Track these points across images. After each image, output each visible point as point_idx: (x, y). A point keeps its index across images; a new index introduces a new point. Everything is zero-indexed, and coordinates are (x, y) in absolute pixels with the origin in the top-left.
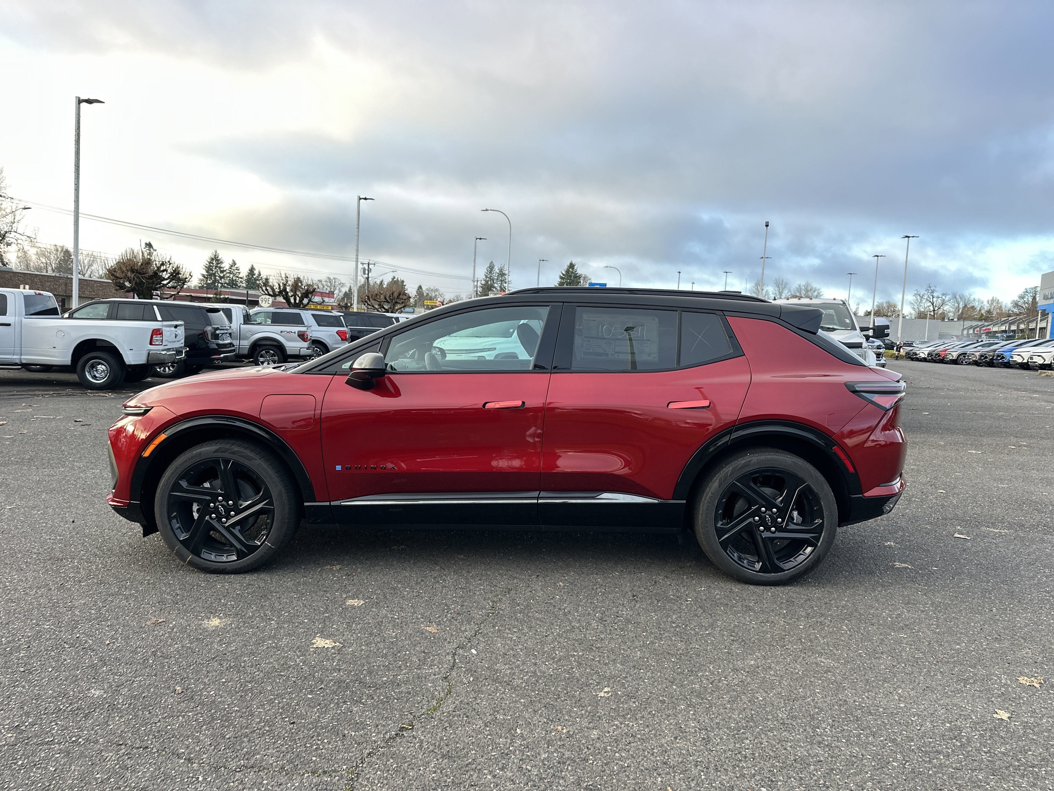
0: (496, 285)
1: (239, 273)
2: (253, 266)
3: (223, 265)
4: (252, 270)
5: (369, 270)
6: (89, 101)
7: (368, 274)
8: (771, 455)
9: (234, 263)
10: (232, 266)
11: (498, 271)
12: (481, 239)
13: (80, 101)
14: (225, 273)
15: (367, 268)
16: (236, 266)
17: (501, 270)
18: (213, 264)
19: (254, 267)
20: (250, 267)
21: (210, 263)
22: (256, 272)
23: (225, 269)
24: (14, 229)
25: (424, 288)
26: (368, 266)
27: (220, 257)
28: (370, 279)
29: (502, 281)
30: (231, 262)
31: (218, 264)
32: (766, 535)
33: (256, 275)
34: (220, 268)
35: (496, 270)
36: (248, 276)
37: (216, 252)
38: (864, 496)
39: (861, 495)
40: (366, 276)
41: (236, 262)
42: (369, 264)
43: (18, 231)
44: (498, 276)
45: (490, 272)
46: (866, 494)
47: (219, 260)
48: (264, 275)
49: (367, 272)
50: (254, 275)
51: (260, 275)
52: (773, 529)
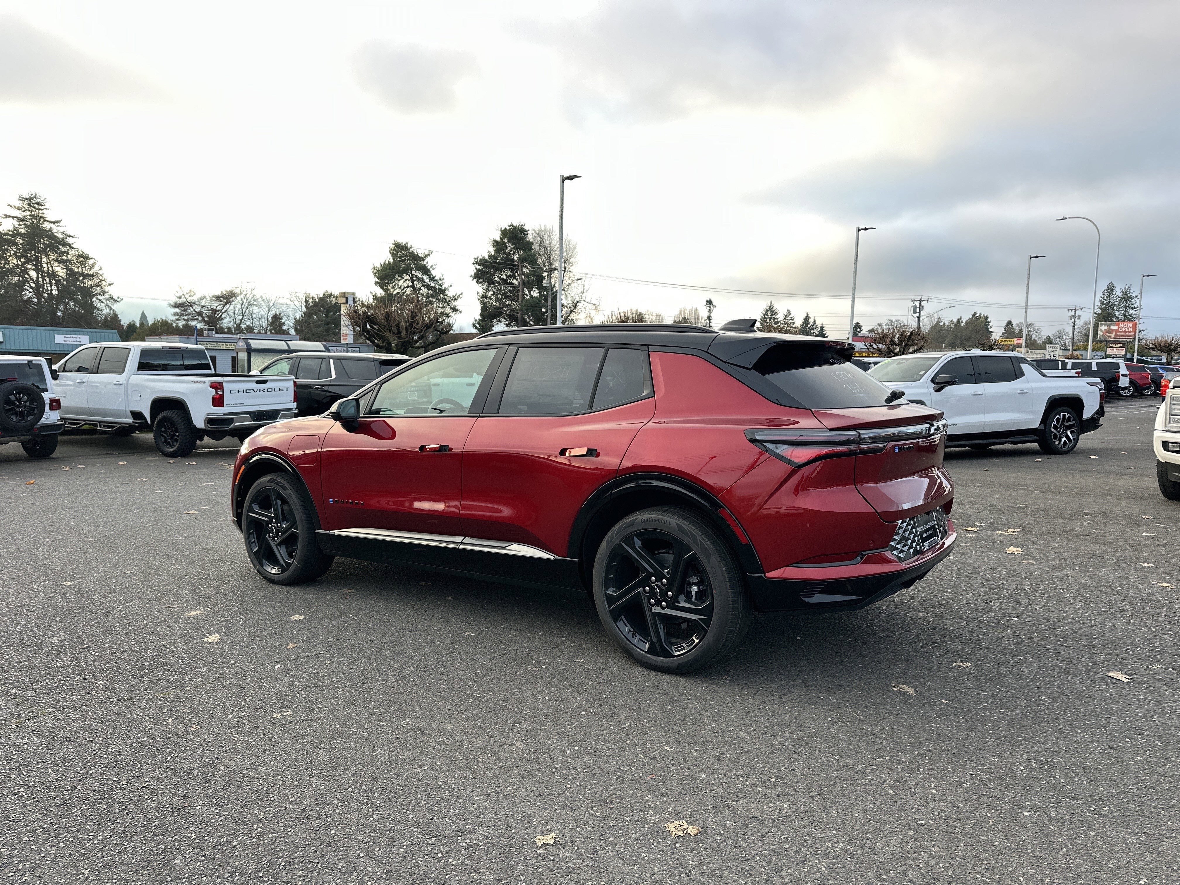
0: (1117, 313)
1: (794, 323)
2: (807, 314)
3: (777, 316)
4: (807, 319)
5: (921, 308)
6: (571, 178)
7: (919, 313)
8: (658, 515)
9: (789, 313)
10: (786, 316)
11: (1120, 295)
12: (1037, 257)
13: (564, 179)
14: (779, 324)
15: (918, 306)
16: (790, 316)
17: (1125, 293)
18: (767, 315)
19: (809, 315)
20: (805, 315)
21: (764, 315)
22: (811, 321)
23: (779, 320)
24: (584, 298)
25: (1014, 324)
26: (920, 303)
27: (775, 308)
28: (921, 318)
29: (1126, 307)
30: (786, 313)
31: (772, 315)
32: (655, 609)
33: (811, 323)
34: (774, 319)
35: (1118, 292)
36: (803, 325)
37: (771, 303)
38: (766, 577)
39: (763, 575)
40: (917, 315)
41: (791, 312)
42: (920, 301)
43: (586, 301)
44: (1120, 301)
45: (1109, 297)
46: (768, 575)
47: (773, 311)
48: (819, 323)
49: (918, 310)
50: (809, 324)
51: (815, 322)
52: (664, 603)
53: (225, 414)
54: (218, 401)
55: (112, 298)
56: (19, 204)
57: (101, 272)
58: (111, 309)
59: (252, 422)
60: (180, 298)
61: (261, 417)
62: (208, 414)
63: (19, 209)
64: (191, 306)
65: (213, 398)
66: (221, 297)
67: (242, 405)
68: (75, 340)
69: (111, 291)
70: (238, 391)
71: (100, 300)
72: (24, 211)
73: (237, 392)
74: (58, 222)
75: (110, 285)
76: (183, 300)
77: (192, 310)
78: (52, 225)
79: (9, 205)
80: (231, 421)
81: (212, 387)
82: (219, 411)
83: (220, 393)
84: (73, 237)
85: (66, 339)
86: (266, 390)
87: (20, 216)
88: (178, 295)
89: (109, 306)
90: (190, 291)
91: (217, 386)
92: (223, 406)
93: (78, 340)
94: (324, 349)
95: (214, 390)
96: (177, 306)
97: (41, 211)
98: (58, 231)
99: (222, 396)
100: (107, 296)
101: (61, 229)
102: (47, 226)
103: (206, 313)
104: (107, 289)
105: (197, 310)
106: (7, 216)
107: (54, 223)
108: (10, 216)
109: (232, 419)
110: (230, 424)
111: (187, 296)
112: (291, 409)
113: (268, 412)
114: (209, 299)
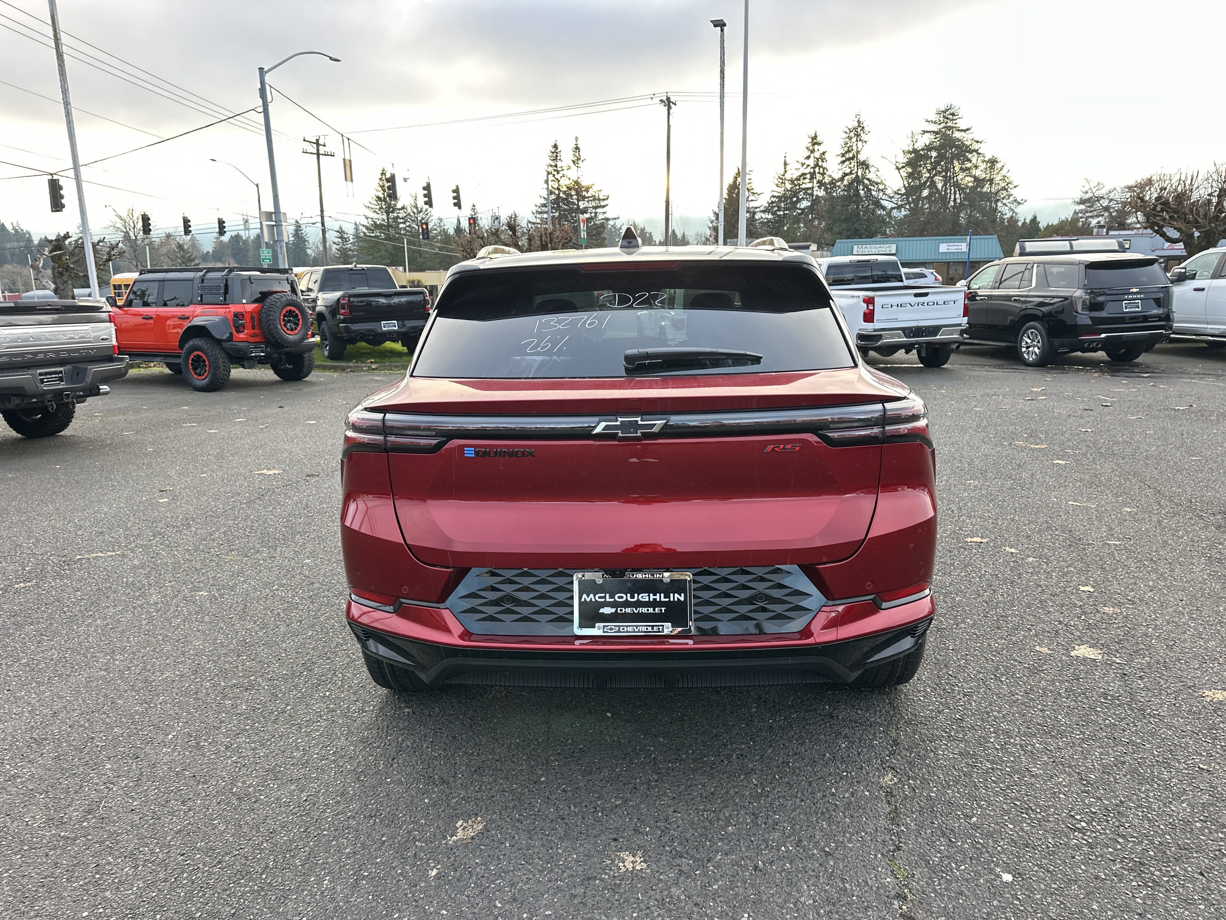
53: (875, 330)
54: (869, 317)
55: (1016, 200)
56: (934, 117)
57: (1008, 175)
58: (1014, 212)
59: (905, 339)
60: (1087, 192)
61: (918, 333)
62: (860, 330)
63: (935, 123)
64: (1098, 201)
65: (865, 314)
66: (1135, 187)
67: (896, 320)
68: (957, 247)
69: (1017, 193)
70: (892, 306)
71: (1005, 204)
72: (939, 124)
73: (890, 306)
74: (968, 130)
75: (1015, 187)
76: (1089, 195)
77: (1099, 205)
78: (963, 134)
79: (927, 121)
80: (880, 337)
81: (864, 301)
82: (869, 327)
83: (871, 307)
84: (981, 142)
85: (949, 247)
86: (926, 304)
87: (936, 130)
88: (1085, 190)
89: (1012, 210)
90: (1099, 184)
91: (869, 301)
92: (873, 322)
93: (960, 247)
94: (1117, 248)
95: (865, 305)
96: (1082, 202)
97: (954, 122)
98: (966, 138)
99: (872, 312)
100: (1011, 199)
101: (970, 137)
102: (957, 135)
103: (1114, 208)
104: (1012, 192)
105: (1104, 205)
106: (924, 132)
107: (965, 131)
108: (927, 132)
109: (881, 335)
110: (878, 341)
111: (1094, 190)
112: (960, 325)
113: (927, 328)
114: (1120, 190)
